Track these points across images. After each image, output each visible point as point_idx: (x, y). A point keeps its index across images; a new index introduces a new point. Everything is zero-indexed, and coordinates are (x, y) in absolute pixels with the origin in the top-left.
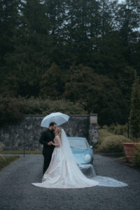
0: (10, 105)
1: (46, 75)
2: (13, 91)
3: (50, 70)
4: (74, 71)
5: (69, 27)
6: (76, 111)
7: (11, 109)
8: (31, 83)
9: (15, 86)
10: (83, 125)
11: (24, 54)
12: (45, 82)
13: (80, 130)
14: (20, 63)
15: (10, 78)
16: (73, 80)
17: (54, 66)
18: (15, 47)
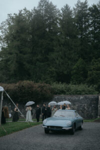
0: (45, 88)
1: (75, 67)
2: (52, 78)
3: (78, 63)
4: (94, 63)
5: (92, 32)
6: (89, 91)
7: (45, 91)
8: (65, 72)
9: (54, 75)
10: (95, 102)
11: (61, 52)
12: (74, 71)
13: (93, 105)
14: (57, 59)
15: (50, 70)
16: (94, 69)
17: (81, 60)
18: (55, 48)
